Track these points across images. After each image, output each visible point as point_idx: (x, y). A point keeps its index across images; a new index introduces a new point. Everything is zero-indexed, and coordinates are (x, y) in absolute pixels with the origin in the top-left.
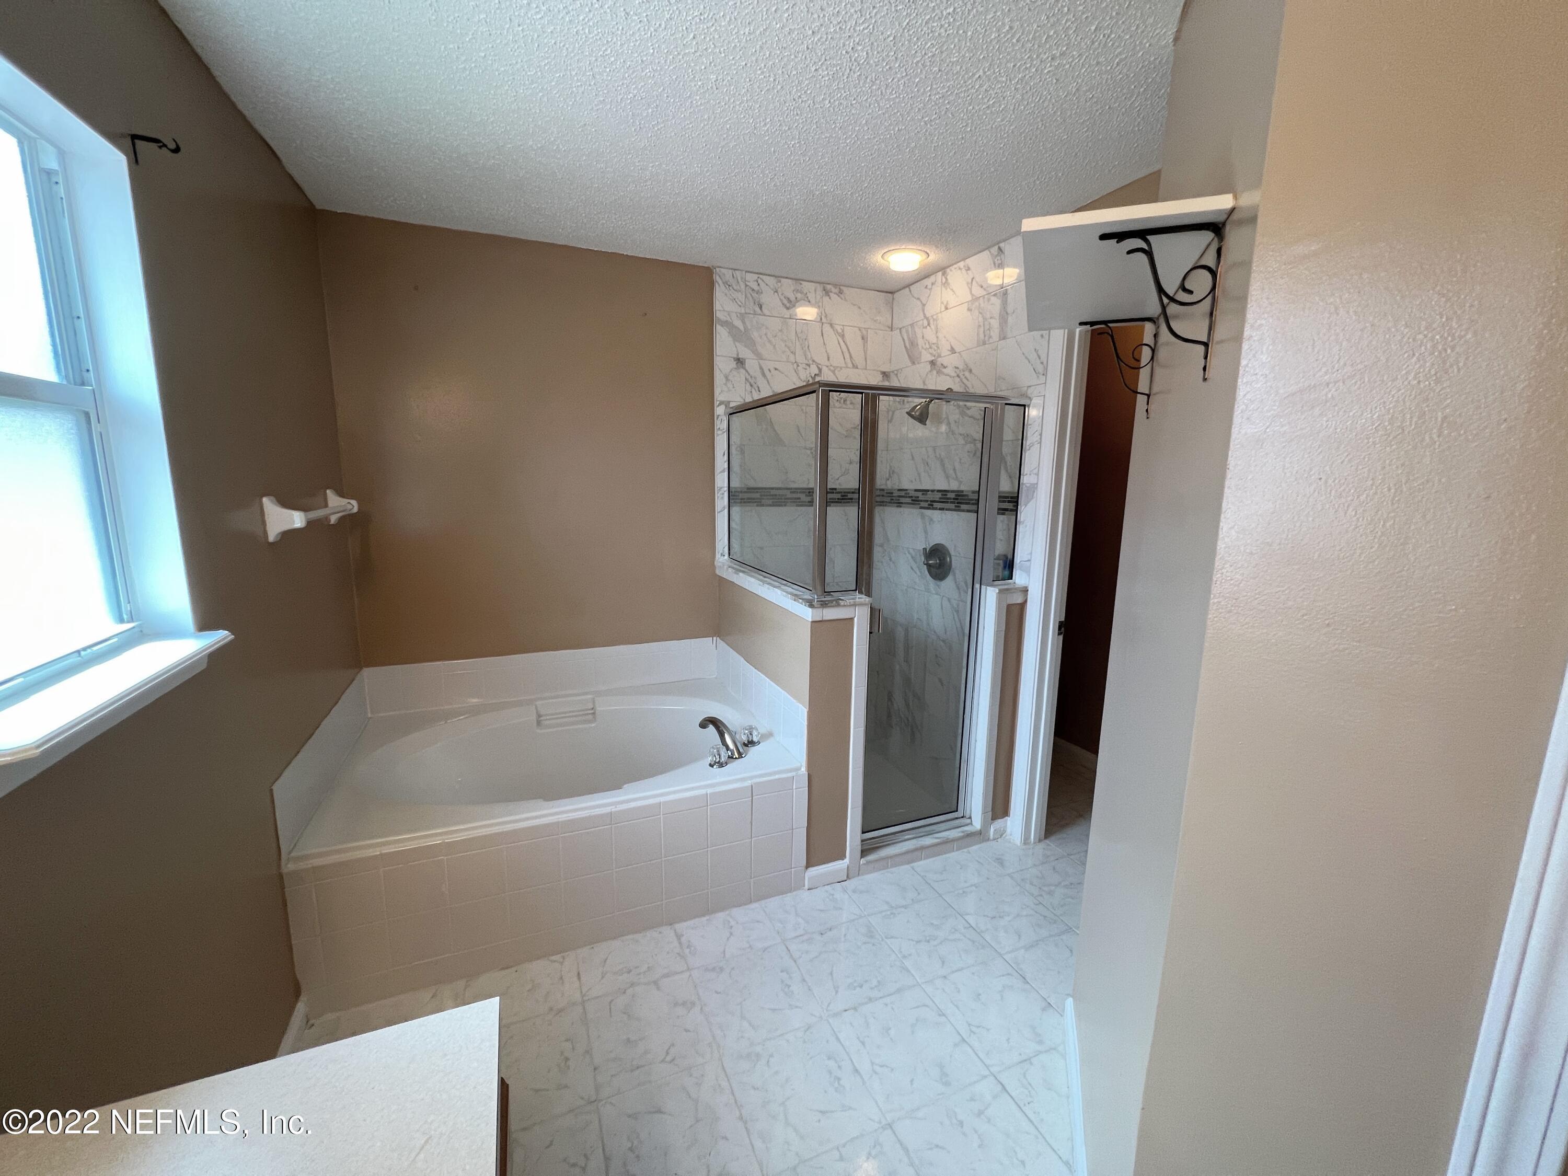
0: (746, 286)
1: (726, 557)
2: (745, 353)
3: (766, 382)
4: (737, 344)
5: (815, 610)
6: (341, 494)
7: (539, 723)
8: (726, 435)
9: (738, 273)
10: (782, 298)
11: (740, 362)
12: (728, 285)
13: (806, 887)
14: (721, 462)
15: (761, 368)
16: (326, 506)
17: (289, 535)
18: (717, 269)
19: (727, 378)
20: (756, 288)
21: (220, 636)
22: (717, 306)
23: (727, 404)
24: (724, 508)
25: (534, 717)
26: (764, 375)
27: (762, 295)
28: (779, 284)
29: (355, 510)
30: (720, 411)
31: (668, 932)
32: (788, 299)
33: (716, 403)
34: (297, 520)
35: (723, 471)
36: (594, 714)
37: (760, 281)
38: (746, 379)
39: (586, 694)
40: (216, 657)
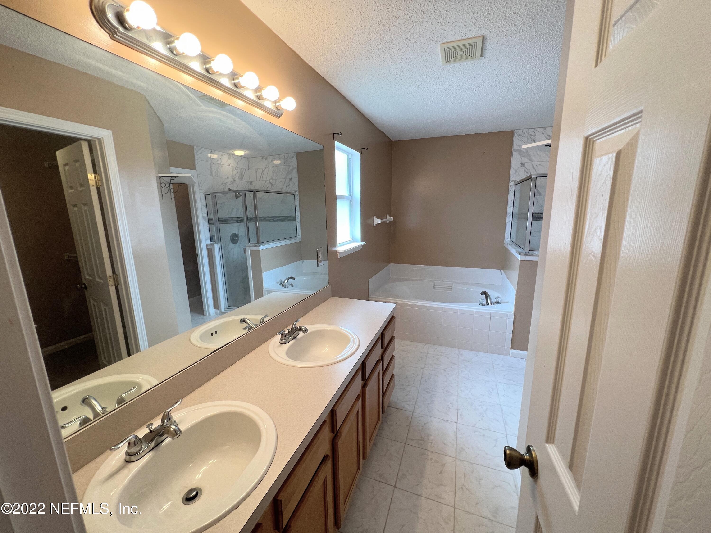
0: (528, 134)
1: (509, 239)
2: (525, 160)
3: (535, 171)
4: (522, 158)
5: (522, 256)
6: (390, 216)
7: (434, 288)
8: (513, 193)
9: (525, 130)
10: (546, 135)
11: (523, 164)
12: (520, 136)
13: (510, 356)
14: (510, 203)
15: (532, 165)
16: (386, 218)
17: (378, 225)
18: (516, 131)
19: (516, 171)
20: (533, 134)
21: (364, 243)
22: (514, 144)
23: (515, 181)
24: (510, 221)
25: (433, 285)
26: (534, 168)
27: (536, 137)
28: (545, 130)
29: (393, 220)
30: (512, 184)
31: (457, 350)
32: (549, 135)
33: (510, 181)
34: (379, 221)
35: (511, 207)
36: (451, 288)
37: (535, 131)
38: (525, 171)
39: (451, 282)
40: (363, 246)
